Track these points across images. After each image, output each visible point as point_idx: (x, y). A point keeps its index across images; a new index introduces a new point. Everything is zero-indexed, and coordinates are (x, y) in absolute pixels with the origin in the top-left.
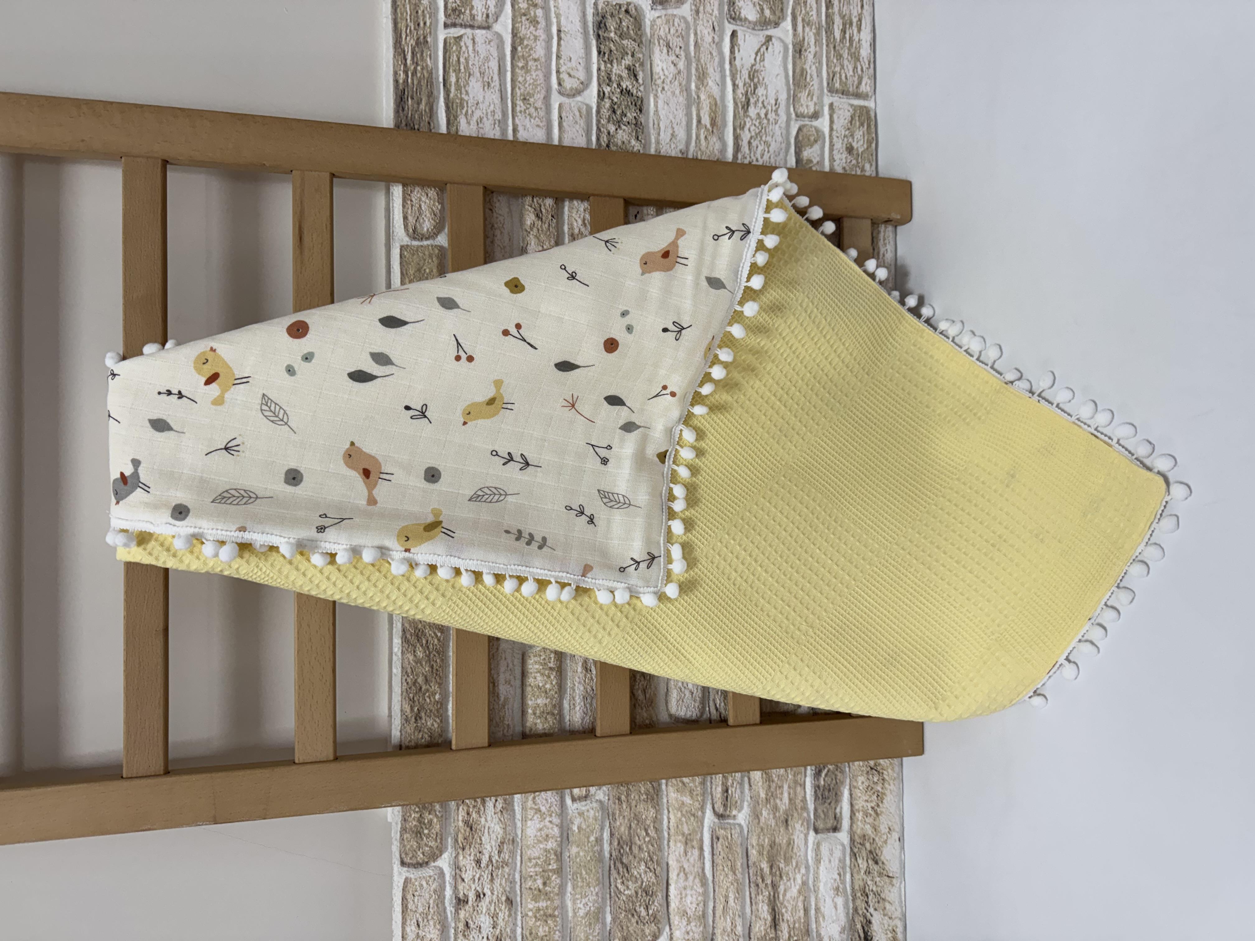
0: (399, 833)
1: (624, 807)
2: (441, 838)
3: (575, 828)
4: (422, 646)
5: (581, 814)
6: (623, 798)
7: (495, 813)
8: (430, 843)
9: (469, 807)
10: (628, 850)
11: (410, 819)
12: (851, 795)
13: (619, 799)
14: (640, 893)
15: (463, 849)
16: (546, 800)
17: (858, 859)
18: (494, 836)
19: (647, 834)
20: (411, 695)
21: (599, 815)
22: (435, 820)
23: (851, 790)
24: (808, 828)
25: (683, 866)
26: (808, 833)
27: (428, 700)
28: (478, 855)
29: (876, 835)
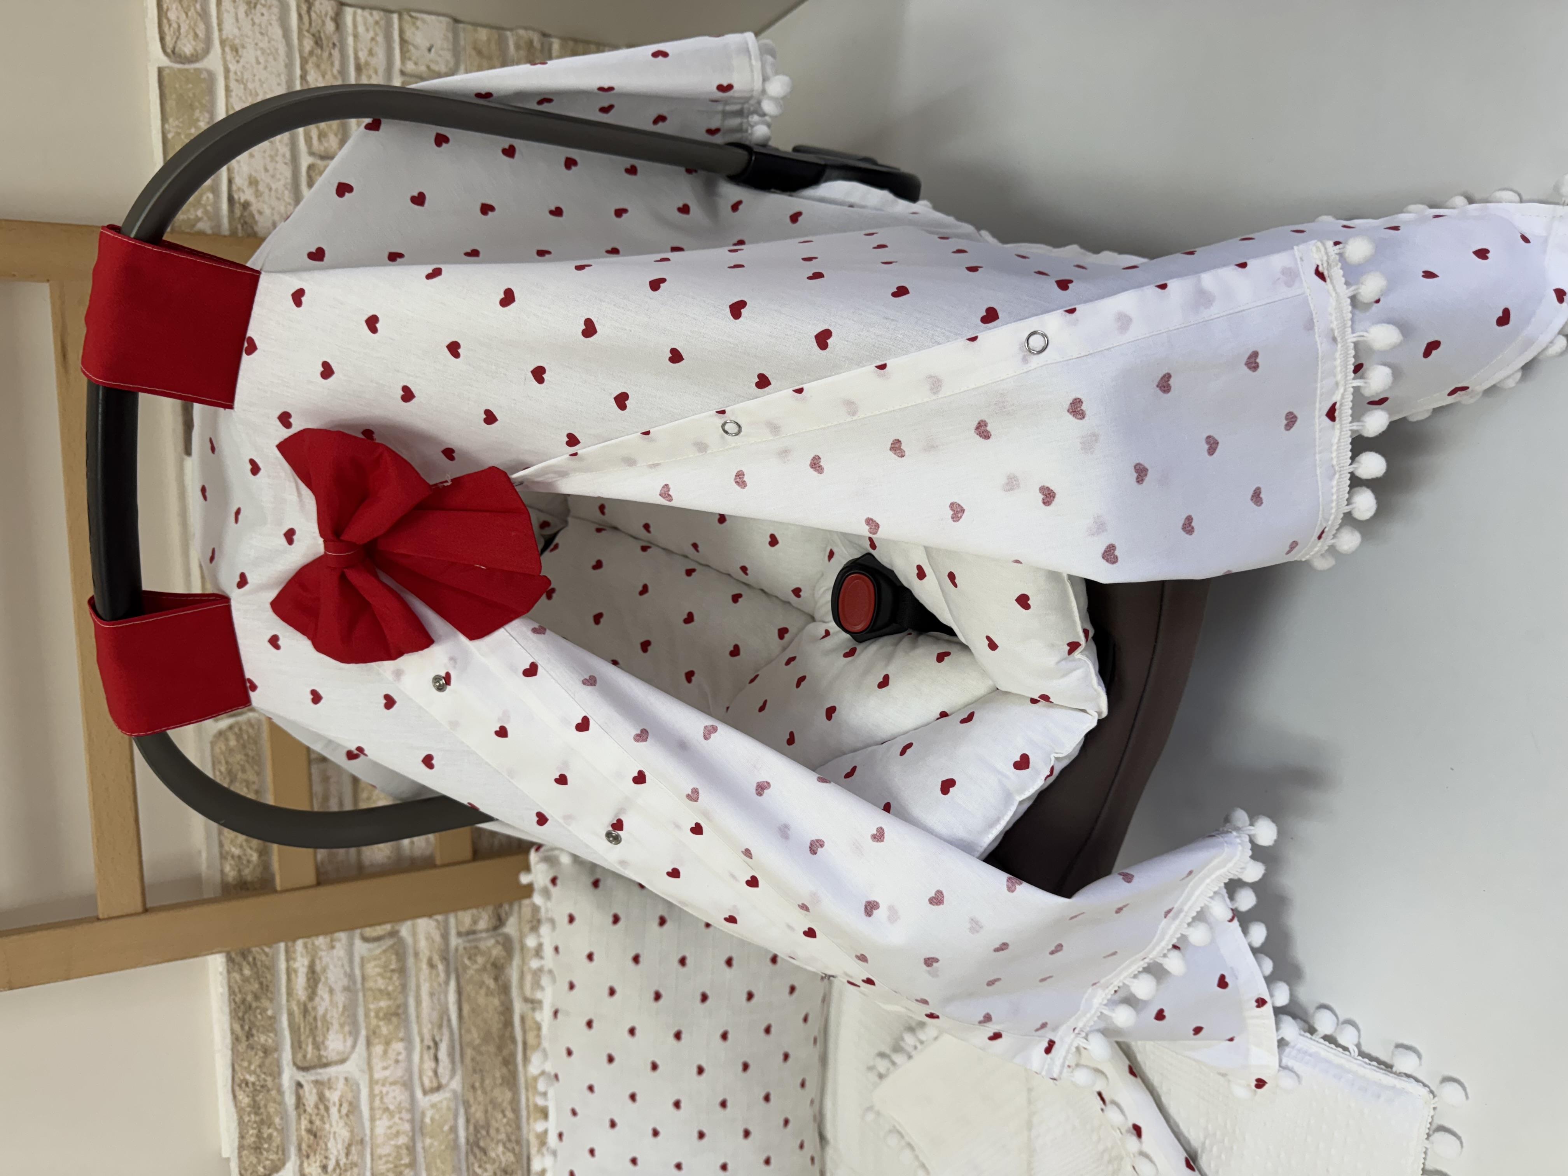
0: (236, 1151)
1: (479, 1092)
2: (283, 1150)
3: (428, 1120)
4: (249, 963)
5: (433, 1106)
6: (477, 1084)
7: (341, 1117)
8: (271, 1157)
9: (311, 1115)
10: (484, 1132)
11: (247, 1136)
13: (473, 1087)
14: (499, 1173)
15: (308, 1157)
16: (395, 1098)
18: (340, 1141)
19: (505, 1116)
20: (240, 1014)
21: (452, 1105)
22: (275, 1134)
27: (259, 1017)
28: (324, 1161)
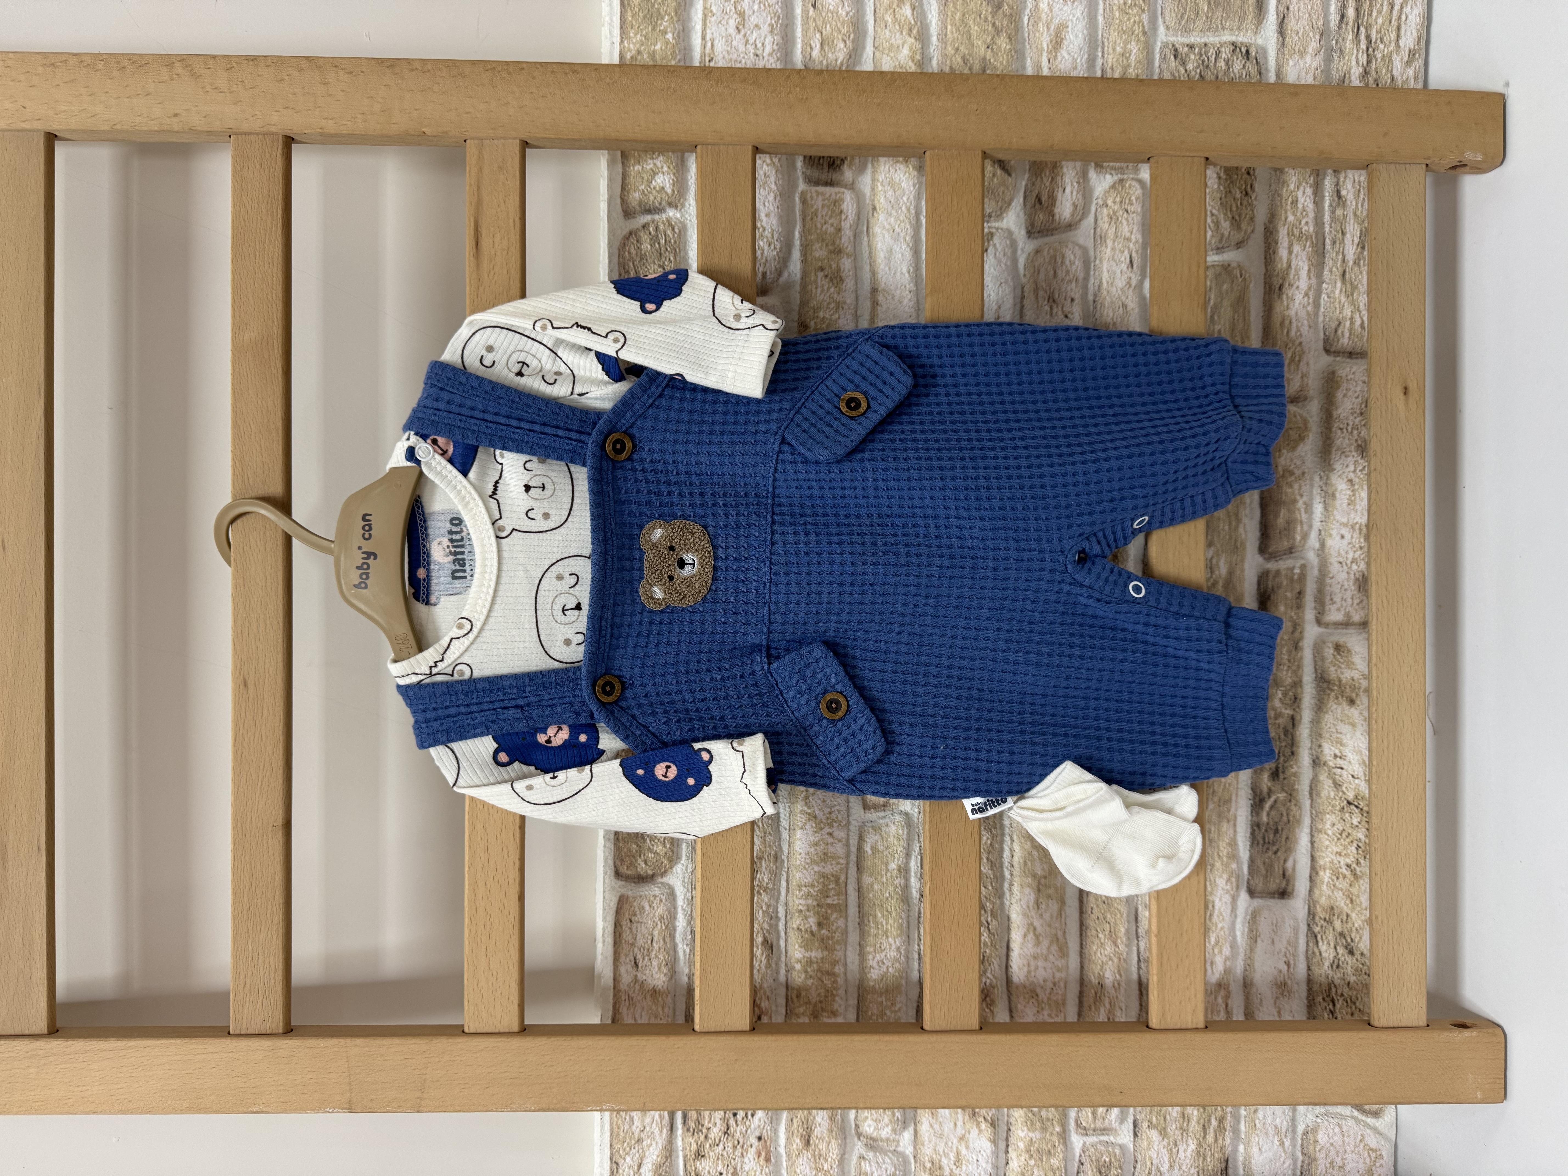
5: (877, 829)
8: (654, 852)
12: (1312, 843)
16: (825, 802)
17: (1320, 944)
21: (905, 836)
23: (1312, 836)
24: (1238, 887)
25: (1032, 924)
26: (1238, 896)
29: (1353, 909)
